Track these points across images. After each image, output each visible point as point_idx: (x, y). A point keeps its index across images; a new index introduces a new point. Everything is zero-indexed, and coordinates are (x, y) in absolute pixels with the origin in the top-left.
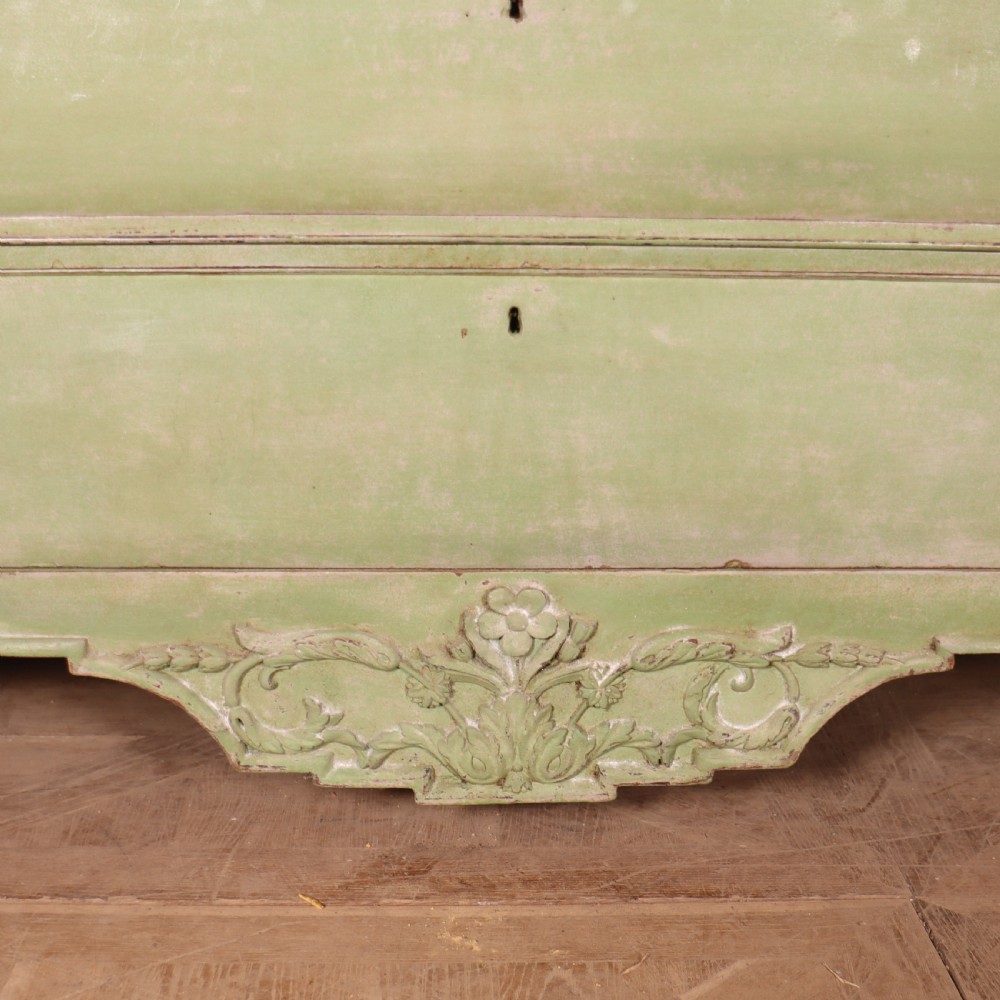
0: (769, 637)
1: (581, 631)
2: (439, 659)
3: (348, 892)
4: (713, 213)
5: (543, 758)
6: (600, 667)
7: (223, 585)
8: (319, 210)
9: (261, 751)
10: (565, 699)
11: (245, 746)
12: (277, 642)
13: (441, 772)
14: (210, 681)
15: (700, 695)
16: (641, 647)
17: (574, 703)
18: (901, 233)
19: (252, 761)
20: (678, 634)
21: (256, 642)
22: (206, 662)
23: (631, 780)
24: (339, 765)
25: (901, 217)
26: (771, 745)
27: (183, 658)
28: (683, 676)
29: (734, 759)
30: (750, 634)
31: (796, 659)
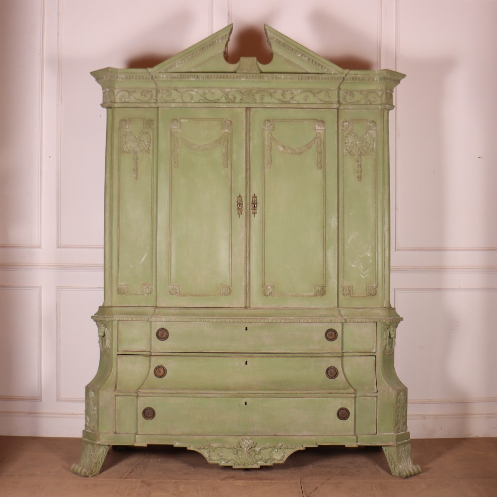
0: (280, 445)
1: (255, 444)
2: (236, 448)
3: (224, 479)
4: (271, 390)
5: (250, 461)
6: (257, 449)
7: (208, 437)
8: (221, 390)
9: (212, 460)
10: (253, 454)
11: (210, 460)
12: (215, 445)
13: (236, 464)
14: (206, 451)
15: (271, 453)
16: (262, 446)
17: (254, 454)
18: (295, 392)
19: (211, 462)
20: (268, 444)
21: (212, 445)
22: (205, 448)
23: (262, 465)
24: (222, 462)
25: (294, 390)
26: (281, 460)
27: (202, 447)
28: (269, 450)
29: (276, 462)
30: (277, 444)
31: (284, 448)
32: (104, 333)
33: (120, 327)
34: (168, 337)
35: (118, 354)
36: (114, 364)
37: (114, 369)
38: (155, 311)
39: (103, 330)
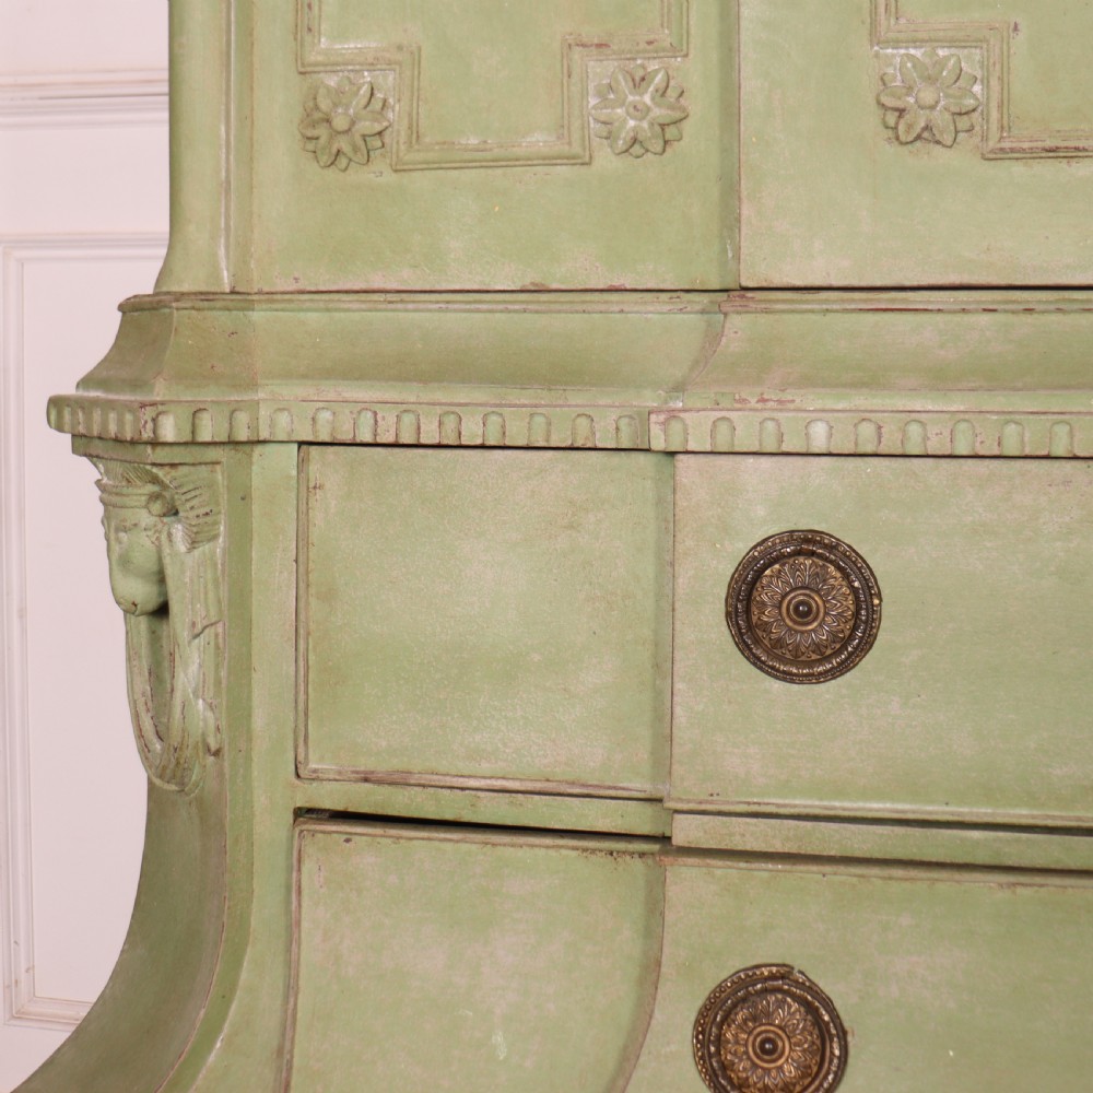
32: (161, 578)
33: (326, 509)
34: (867, 644)
35: (304, 813)
36: (264, 909)
37: (257, 977)
38: (713, 337)
39: (142, 546)
